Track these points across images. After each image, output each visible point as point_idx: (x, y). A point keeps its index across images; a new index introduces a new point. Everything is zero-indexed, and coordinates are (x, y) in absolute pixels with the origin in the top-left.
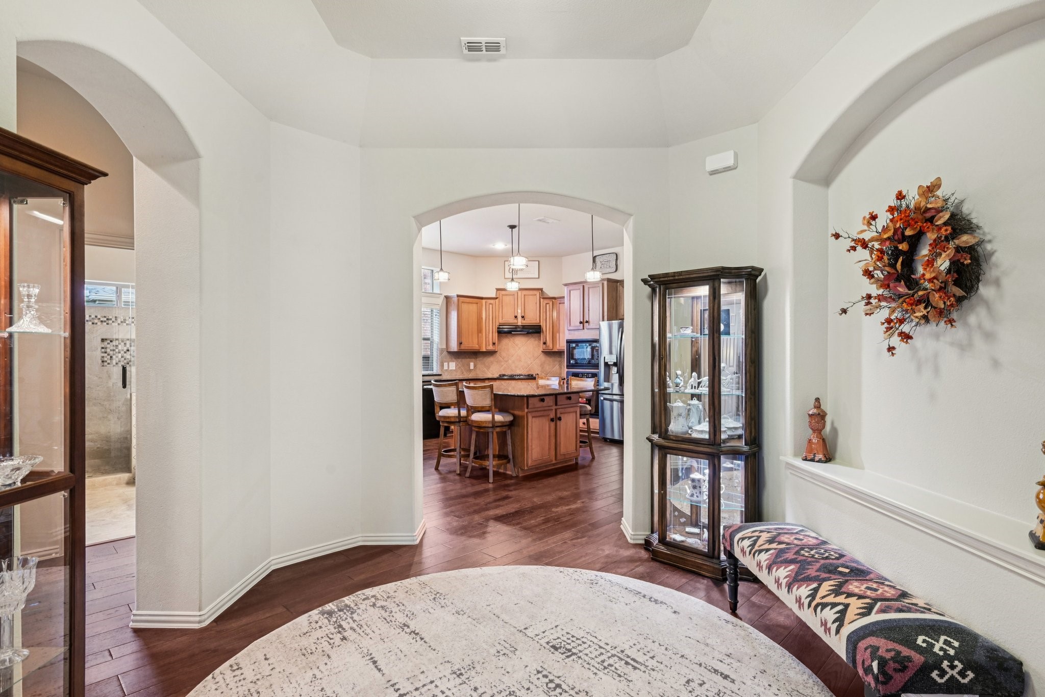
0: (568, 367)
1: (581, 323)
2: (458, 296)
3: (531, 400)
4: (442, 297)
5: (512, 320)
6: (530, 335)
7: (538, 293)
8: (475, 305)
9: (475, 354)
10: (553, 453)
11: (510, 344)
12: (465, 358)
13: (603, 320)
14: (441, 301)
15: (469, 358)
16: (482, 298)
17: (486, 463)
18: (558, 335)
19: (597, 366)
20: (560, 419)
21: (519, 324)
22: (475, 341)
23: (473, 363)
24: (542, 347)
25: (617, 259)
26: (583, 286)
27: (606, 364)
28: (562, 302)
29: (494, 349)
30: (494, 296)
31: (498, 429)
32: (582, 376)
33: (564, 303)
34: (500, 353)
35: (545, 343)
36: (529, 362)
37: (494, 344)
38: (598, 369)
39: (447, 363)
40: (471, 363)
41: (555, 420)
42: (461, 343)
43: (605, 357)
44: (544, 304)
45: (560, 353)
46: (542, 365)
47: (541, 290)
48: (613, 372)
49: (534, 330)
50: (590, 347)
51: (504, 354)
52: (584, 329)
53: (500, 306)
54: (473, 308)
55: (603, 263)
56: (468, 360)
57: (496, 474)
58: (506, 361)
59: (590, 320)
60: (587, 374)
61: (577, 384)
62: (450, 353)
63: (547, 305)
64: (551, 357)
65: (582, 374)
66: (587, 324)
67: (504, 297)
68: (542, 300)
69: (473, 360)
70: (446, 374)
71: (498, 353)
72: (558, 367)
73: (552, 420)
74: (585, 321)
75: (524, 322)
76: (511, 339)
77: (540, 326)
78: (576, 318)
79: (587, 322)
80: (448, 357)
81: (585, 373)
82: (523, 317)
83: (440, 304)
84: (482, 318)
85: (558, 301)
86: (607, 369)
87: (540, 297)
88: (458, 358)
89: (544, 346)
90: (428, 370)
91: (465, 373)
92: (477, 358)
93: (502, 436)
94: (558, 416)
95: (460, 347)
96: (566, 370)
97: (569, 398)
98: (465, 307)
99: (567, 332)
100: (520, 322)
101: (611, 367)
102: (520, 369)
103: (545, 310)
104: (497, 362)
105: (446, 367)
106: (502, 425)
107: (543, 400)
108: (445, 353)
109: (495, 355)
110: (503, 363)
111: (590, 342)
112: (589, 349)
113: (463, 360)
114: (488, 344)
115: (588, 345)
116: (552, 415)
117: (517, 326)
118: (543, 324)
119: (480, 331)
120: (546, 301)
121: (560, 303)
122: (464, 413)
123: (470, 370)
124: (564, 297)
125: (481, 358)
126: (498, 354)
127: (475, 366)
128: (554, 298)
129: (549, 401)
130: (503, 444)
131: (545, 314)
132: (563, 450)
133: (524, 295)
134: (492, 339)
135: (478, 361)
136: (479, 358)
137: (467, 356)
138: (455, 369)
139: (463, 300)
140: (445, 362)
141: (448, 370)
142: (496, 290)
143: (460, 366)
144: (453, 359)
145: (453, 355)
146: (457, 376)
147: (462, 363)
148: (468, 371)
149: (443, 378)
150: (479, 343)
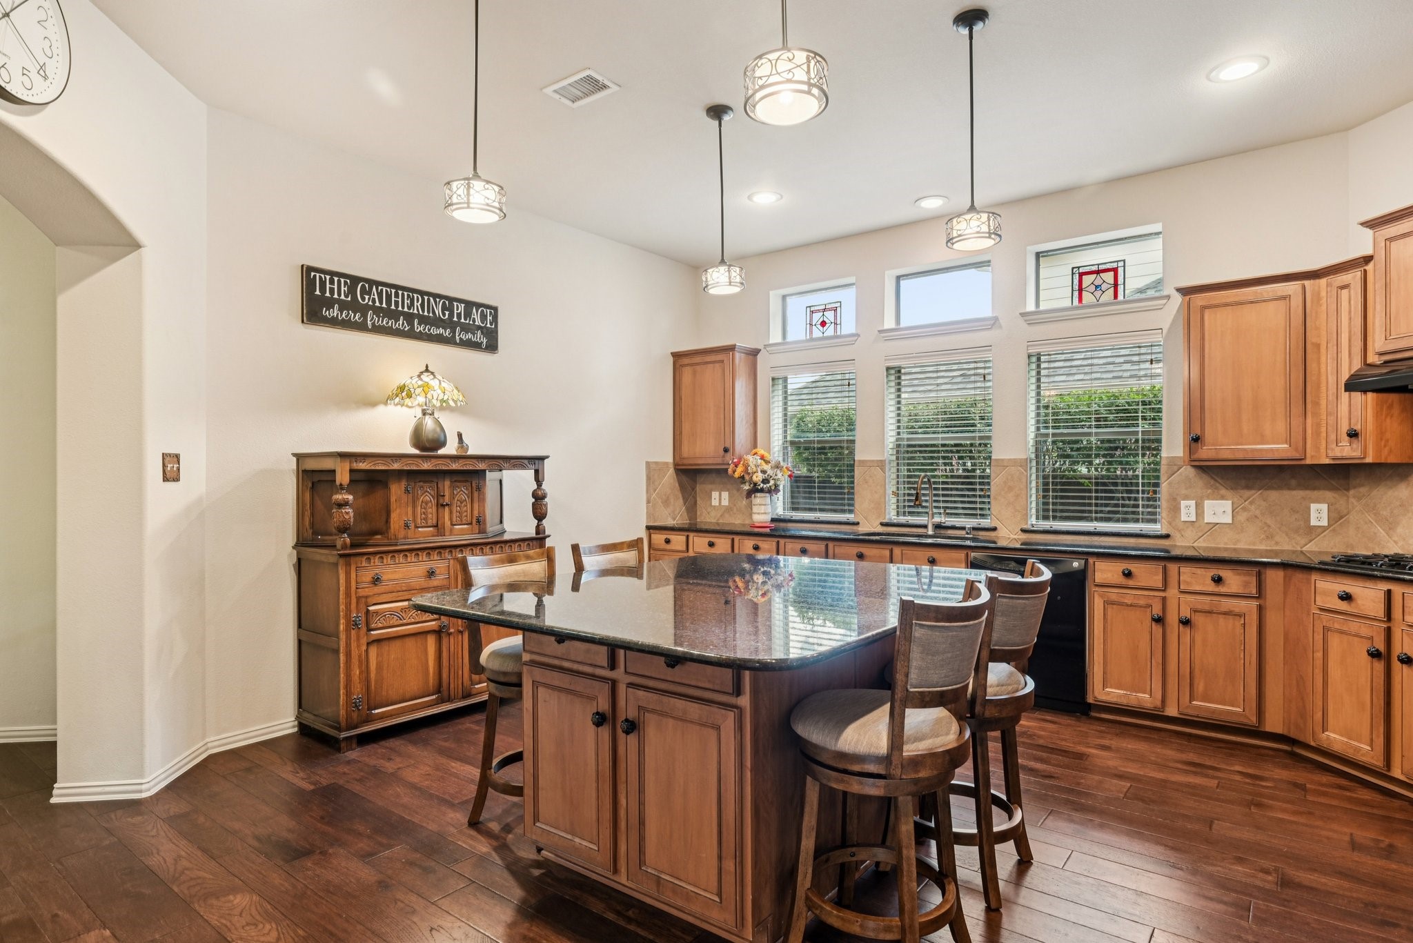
2: (1185, 291)
8: (1271, 307)
14: (1168, 315)
15: (1305, 487)
16: (1313, 275)
29: (1357, 454)
39: (1192, 503)
40: (1314, 507)
56: (1299, 494)
62: (1204, 469)
67: (1395, 245)
70: (1190, 533)
83: (1166, 327)
92: (1348, 490)
95: (1193, 452)
98: (1218, 322)
105: (1187, 514)
108: (1187, 471)
113: (1274, 494)
123: (1312, 532)
127: (1337, 516)
134: (1350, 419)
135: (1352, 500)
136: (1355, 487)
137: (1293, 482)
138: (1230, 521)
139: (1200, 299)
140: (1186, 498)
141: (1197, 525)
142: (1372, 224)
143: (1258, 513)
144: (1223, 491)
145: (1222, 478)
146: (1241, 546)
147: (1264, 504)
148: (1296, 531)
149: (1175, 546)
150: (1298, 436)
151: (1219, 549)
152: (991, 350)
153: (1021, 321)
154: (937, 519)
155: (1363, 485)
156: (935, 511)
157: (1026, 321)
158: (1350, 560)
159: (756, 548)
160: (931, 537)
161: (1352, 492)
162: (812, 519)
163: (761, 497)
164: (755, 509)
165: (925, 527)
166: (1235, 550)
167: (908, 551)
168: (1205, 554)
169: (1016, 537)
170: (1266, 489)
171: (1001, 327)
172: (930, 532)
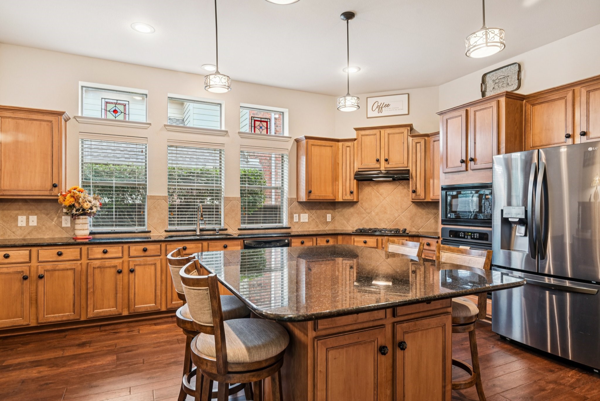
0: (444, 222)
1: (462, 161)
2: (307, 138)
4: (292, 141)
5: (374, 165)
6: (397, 182)
7: (405, 131)
8: (329, 149)
11: (373, 193)
12: (321, 209)
13: (499, 153)
14: (290, 145)
15: (326, 209)
16: (338, 141)
18: (431, 181)
19: (488, 222)
21: (382, 169)
22: (329, 189)
23: (330, 215)
24: (411, 196)
25: (519, 71)
26: (467, 111)
27: (505, 221)
28: (437, 139)
29: (352, 198)
30: (352, 136)
32: (465, 235)
33: (439, 140)
34: (362, 203)
35: (415, 192)
36: (396, 215)
37: (352, 193)
38: (491, 227)
39: (297, 215)
40: (328, 215)
41: (390, 348)
42: (310, 192)
43: (502, 211)
44: (414, 144)
45: (434, 204)
46: (412, 219)
47: (411, 126)
48: (517, 234)
49: (401, 176)
50: (477, 195)
51: (366, 205)
52: (467, 170)
53: (359, 148)
54: (327, 152)
55: (497, 81)
56: (324, 211)
58: (369, 213)
59: (478, 157)
60: (472, 233)
62: (301, 203)
63: (418, 145)
64: (424, 209)
65: (464, 232)
66: (472, 163)
67: (363, 137)
68: (410, 139)
69: (331, 211)
70: (296, 226)
71: (359, 203)
72: (433, 221)
73: (382, 350)
74: (469, 158)
75: (388, 166)
76: (375, 188)
77: (409, 170)
78: (455, 160)
79: (472, 160)
80: (299, 207)
81: (468, 232)
82: (386, 160)
83: (289, 149)
84: (338, 164)
85: (432, 139)
86: (506, 229)
87: (408, 135)
88: (312, 209)
89: (414, 195)
90: (276, 223)
91: (320, 226)
94: (399, 338)
95: (309, 196)
96: (441, 226)
98: (315, 151)
99: (442, 176)
100: (383, 166)
101: (513, 225)
102: (385, 222)
103: (414, 151)
104: (358, 214)
105: (296, 219)
108: (295, 203)
109: (355, 206)
110: (364, 215)
111: (477, 188)
112: (476, 199)
113: (318, 211)
114: (344, 193)
115: (474, 192)
117: (380, 172)
118: (411, 168)
119: (334, 178)
120: (416, 140)
121: (434, 141)
123: (327, 223)
124: (438, 133)
125: (340, 210)
126: (359, 205)
127: (333, 218)
128: (427, 135)
131: (414, 156)
133: (389, 134)
134: (350, 188)
135: (336, 213)
136: (337, 209)
137: (323, 207)
138: (307, 221)
139: (311, 142)
140: (295, 213)
141: (298, 223)
142: (357, 129)
143: (314, 218)
144: (306, 211)
145: (305, 206)
146: (310, 230)
147: (316, 215)
148: (324, 223)
149: (292, 231)
150: (335, 192)
151: (304, 231)
152: (224, 146)
153: (237, 135)
154: (202, 227)
155: (339, 208)
156: (200, 222)
157: (240, 136)
158: (361, 230)
159: (105, 252)
160: (198, 236)
161: (336, 210)
162: (110, 231)
163: (83, 219)
164: (77, 227)
165: (195, 231)
166: (309, 231)
167: (212, 243)
168: (300, 234)
169: (236, 232)
170: (316, 210)
171: (229, 136)
172: (198, 233)
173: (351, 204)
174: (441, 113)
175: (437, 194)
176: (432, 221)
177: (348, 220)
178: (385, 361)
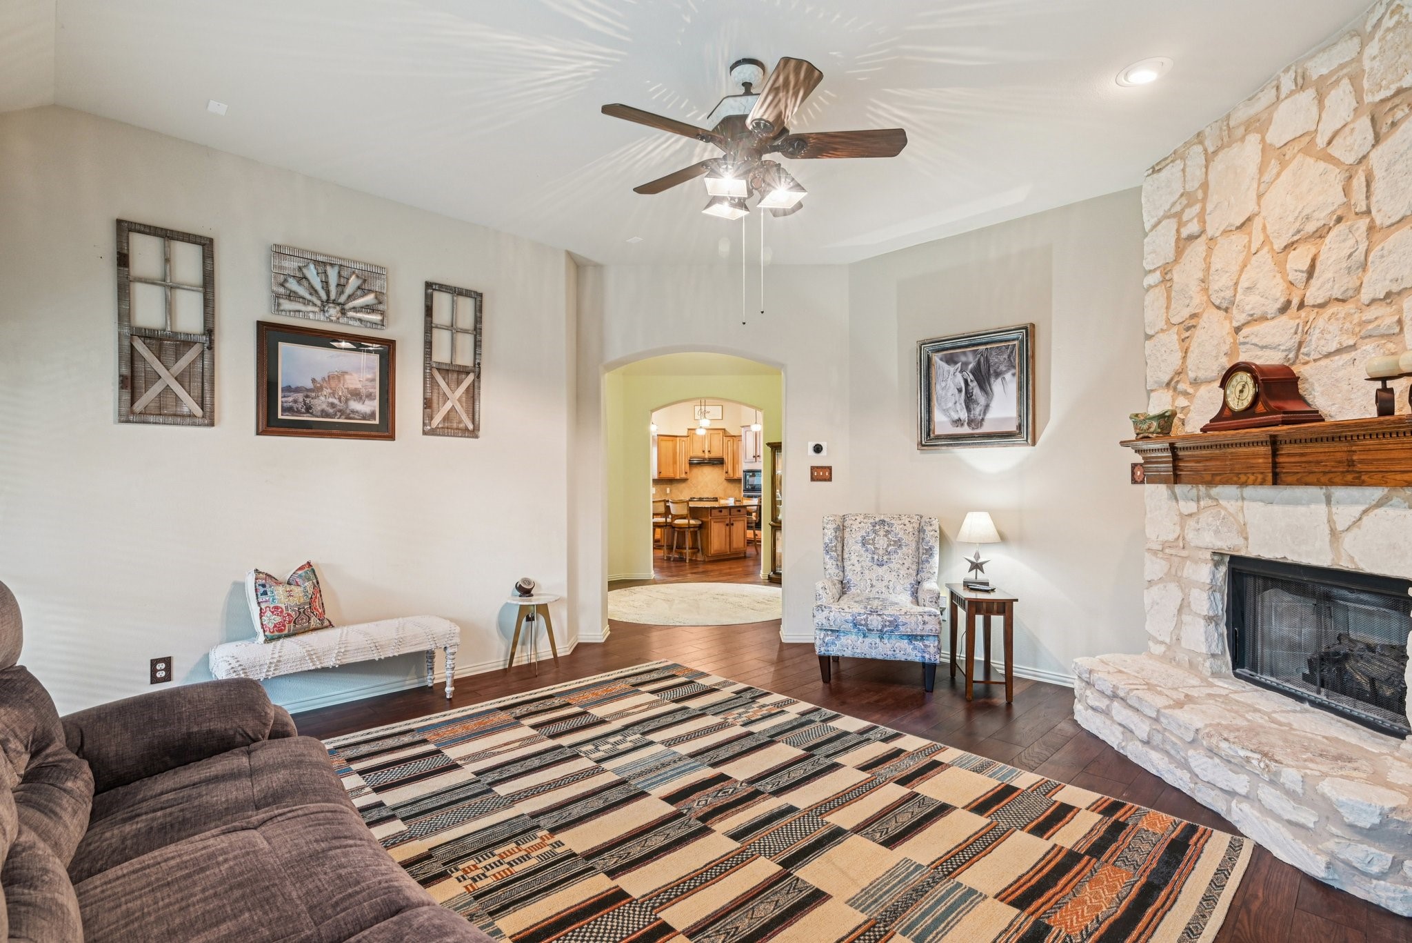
0: (743, 490)
1: (754, 457)
2: (658, 435)
3: (713, 511)
5: (700, 454)
6: (715, 466)
7: (721, 432)
8: (671, 442)
9: (671, 481)
10: (728, 547)
11: (699, 473)
12: (663, 484)
15: (667, 484)
16: (676, 436)
17: (685, 551)
18: (737, 466)
20: (732, 524)
21: (707, 457)
22: (671, 470)
23: (669, 489)
24: (724, 476)
28: (740, 439)
30: (686, 434)
31: (692, 529)
34: (691, 480)
35: (727, 472)
36: (714, 487)
37: (686, 473)
38: (761, 492)
40: (667, 489)
41: (729, 525)
42: (660, 473)
44: (727, 441)
45: (739, 480)
46: (723, 489)
47: (724, 429)
49: (718, 462)
51: (693, 481)
52: (756, 462)
53: (691, 443)
54: (670, 444)
56: (667, 486)
57: (690, 560)
58: (696, 486)
59: (761, 455)
61: (746, 502)
62: (651, 480)
63: (729, 442)
64: (731, 483)
65: (754, 496)
66: (758, 458)
68: (725, 438)
69: (670, 486)
71: (689, 480)
73: (727, 525)
74: (757, 456)
75: (710, 455)
76: (700, 469)
77: (723, 458)
78: (751, 453)
82: (709, 451)
84: (677, 453)
85: (737, 439)
87: (723, 436)
88: (657, 484)
89: (726, 474)
91: (663, 496)
92: (673, 485)
93: (694, 534)
94: (731, 522)
95: (659, 476)
96: (741, 492)
97: (739, 511)
98: (663, 444)
99: (743, 463)
100: (707, 455)
102: (706, 492)
103: (727, 446)
104: (688, 488)
106: (695, 526)
107: (721, 511)
109: (686, 482)
110: (693, 489)
114: (681, 473)
116: (728, 522)
117: (704, 459)
118: (725, 457)
119: (675, 462)
120: (728, 439)
121: (738, 441)
122: (669, 520)
123: (667, 494)
124: (741, 436)
125: (675, 485)
126: (689, 482)
127: (670, 491)
128: (734, 437)
129: (725, 512)
130: (695, 540)
131: (727, 449)
132: (735, 545)
133: (711, 434)
134: (685, 470)
139: (661, 438)
150: (675, 472)
173: (684, 480)
174: (743, 427)
175: (740, 474)
176: (737, 491)
177: (681, 492)
178: (728, 528)
